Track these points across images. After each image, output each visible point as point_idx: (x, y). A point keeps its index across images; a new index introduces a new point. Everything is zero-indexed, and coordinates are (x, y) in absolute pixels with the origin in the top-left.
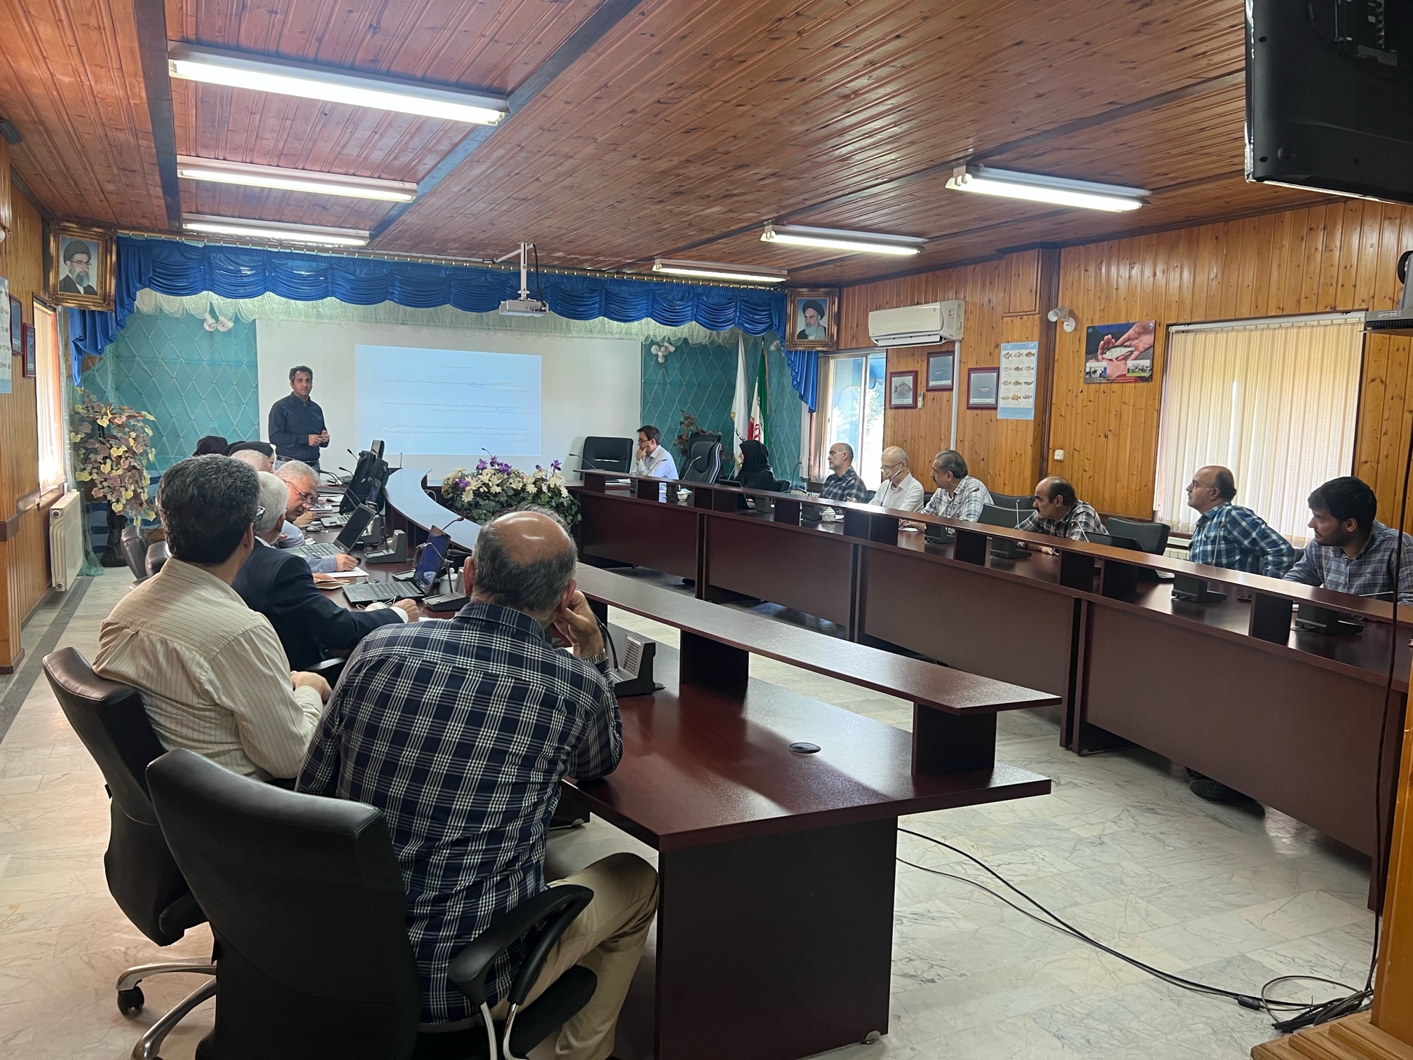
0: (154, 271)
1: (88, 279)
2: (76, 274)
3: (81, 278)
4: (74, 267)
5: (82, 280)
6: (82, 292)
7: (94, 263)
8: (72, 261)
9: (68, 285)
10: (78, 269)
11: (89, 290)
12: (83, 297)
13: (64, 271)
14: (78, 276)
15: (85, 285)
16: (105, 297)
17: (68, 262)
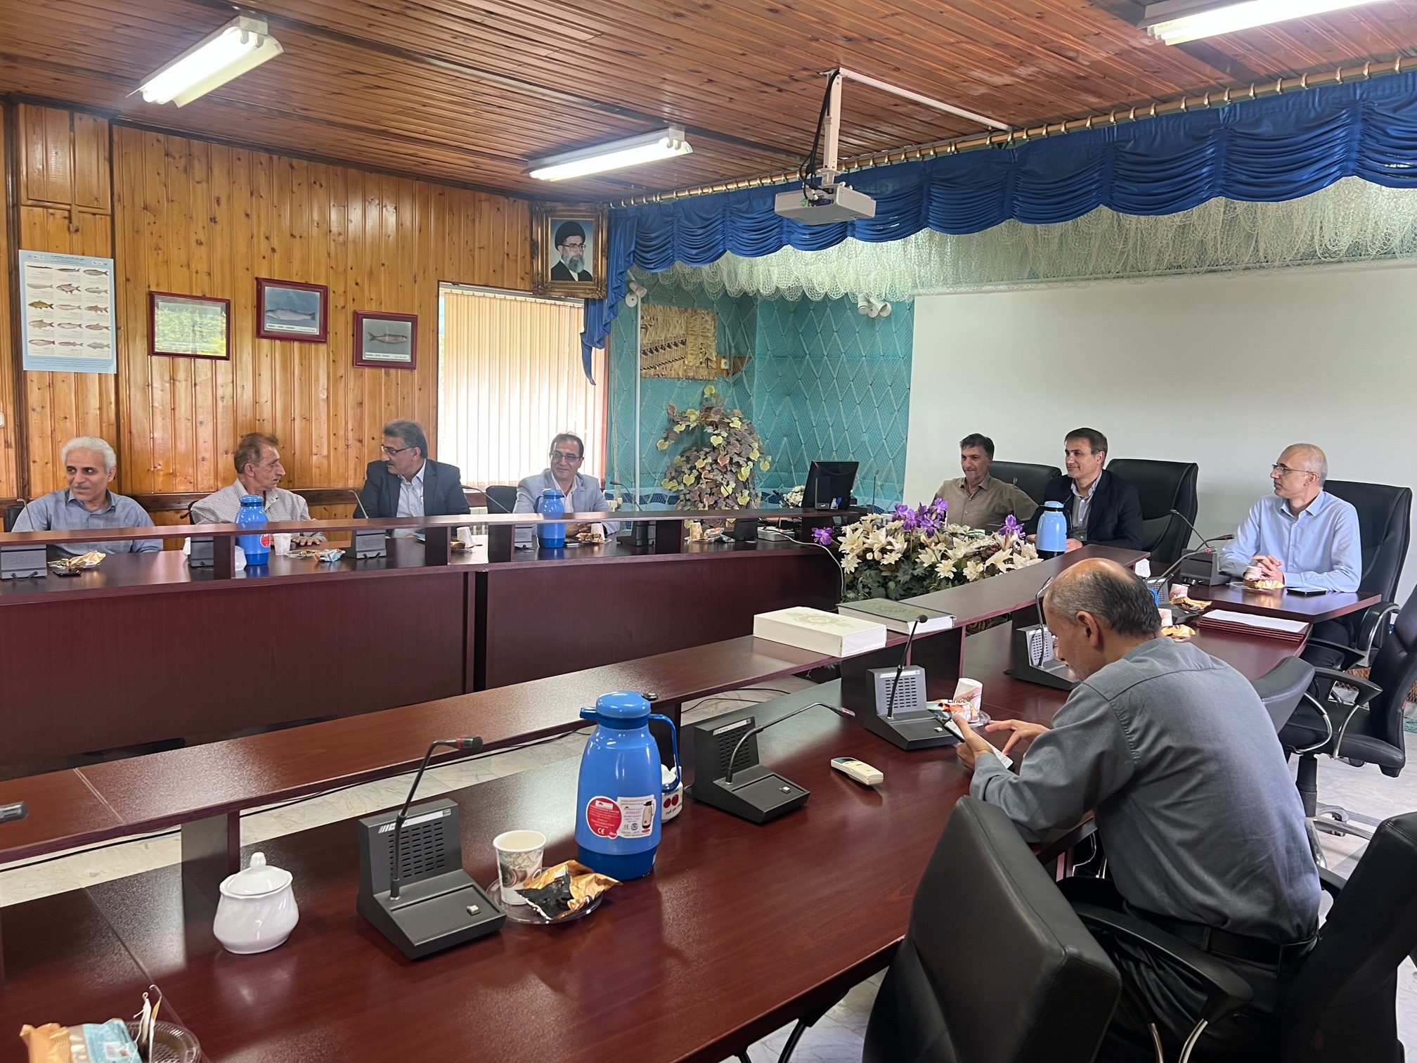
0: (637, 243)
1: (583, 263)
2: (568, 259)
3: (574, 264)
4: (566, 251)
5: (576, 265)
6: (577, 279)
7: (589, 244)
8: (564, 246)
9: (561, 272)
10: (572, 253)
11: (584, 276)
12: (578, 284)
13: (555, 257)
14: (571, 261)
15: (580, 270)
16: (599, 283)
17: (560, 247)
